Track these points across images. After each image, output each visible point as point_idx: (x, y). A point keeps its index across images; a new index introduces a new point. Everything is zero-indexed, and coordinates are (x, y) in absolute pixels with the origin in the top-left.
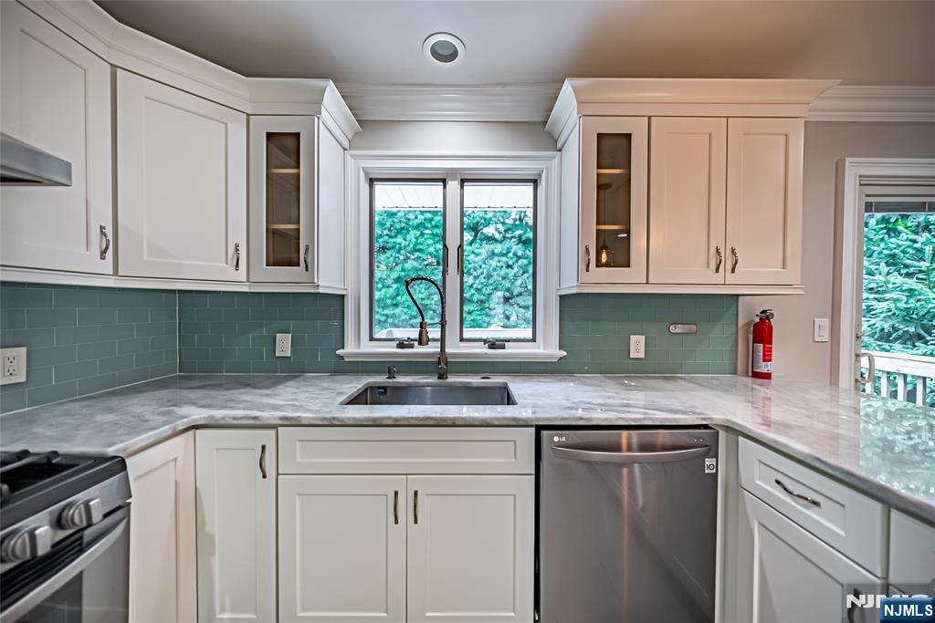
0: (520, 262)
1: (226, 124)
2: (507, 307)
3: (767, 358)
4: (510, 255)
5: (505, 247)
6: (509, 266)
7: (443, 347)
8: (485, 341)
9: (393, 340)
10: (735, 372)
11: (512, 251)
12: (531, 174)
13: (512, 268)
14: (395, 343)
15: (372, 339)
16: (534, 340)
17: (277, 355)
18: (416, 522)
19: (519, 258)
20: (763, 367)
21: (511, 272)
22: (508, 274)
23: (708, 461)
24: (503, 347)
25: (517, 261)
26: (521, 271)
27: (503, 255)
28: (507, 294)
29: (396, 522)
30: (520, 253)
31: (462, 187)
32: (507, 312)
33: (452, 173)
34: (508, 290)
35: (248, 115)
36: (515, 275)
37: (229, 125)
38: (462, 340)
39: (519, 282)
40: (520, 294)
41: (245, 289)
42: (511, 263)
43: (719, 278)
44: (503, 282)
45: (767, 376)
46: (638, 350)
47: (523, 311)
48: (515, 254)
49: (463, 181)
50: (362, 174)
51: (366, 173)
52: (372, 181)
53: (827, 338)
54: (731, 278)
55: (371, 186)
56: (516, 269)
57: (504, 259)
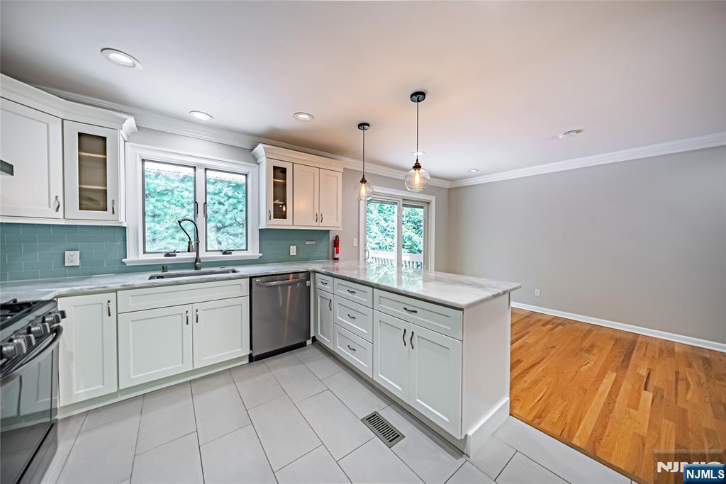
0: (230, 200)
1: (48, 125)
2: (219, 234)
3: (337, 252)
4: (222, 194)
5: (217, 188)
6: (220, 203)
7: (198, 254)
8: (221, 251)
9: (161, 252)
10: (328, 259)
11: (224, 192)
12: (245, 172)
13: (224, 205)
14: (163, 254)
15: (145, 252)
16: (247, 250)
17: (66, 265)
18: (197, 322)
19: (230, 197)
20: (336, 256)
21: (223, 209)
22: (220, 209)
23: (308, 282)
24: (231, 253)
25: (227, 200)
26: (231, 208)
27: (215, 194)
28: (220, 225)
29: (187, 324)
30: (230, 194)
31: (206, 172)
32: (220, 239)
33: (201, 165)
34: (220, 222)
35: (63, 120)
36: (226, 210)
37: (51, 126)
38: (206, 251)
39: (229, 216)
40: (231, 225)
41: (63, 223)
42: (222, 201)
43: (317, 224)
44: (216, 215)
45: (337, 259)
46: (293, 252)
47: (233, 238)
48: (226, 195)
49: (206, 169)
50: (138, 157)
51: (140, 157)
52: (143, 160)
53: (356, 245)
54: (321, 224)
55: (143, 164)
56: (227, 207)
57: (216, 197)
